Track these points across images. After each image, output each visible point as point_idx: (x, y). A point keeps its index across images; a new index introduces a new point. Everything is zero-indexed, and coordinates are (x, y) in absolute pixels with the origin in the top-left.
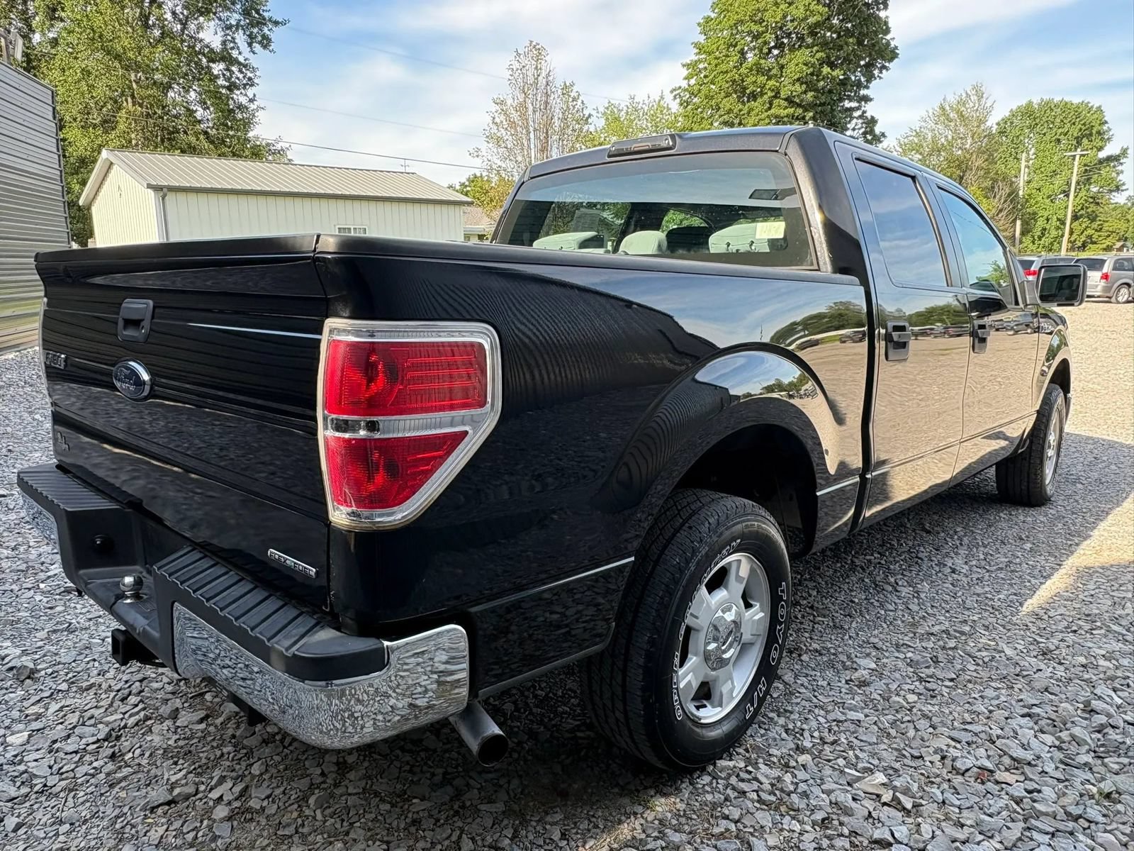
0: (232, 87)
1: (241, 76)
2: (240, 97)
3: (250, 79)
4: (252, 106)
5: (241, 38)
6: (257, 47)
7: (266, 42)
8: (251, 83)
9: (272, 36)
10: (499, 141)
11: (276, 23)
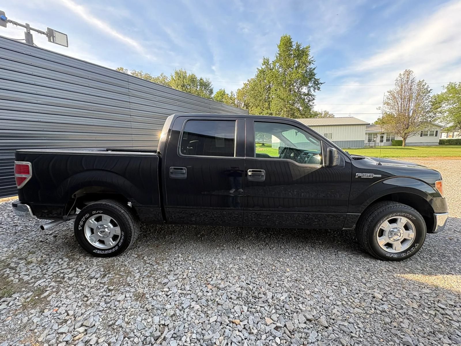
0: (309, 101)
1: (311, 98)
2: (311, 103)
3: (314, 98)
4: (313, 105)
5: (312, 89)
6: (316, 90)
7: (319, 89)
8: (314, 99)
9: (320, 87)
10: (388, 104)
11: (322, 84)
